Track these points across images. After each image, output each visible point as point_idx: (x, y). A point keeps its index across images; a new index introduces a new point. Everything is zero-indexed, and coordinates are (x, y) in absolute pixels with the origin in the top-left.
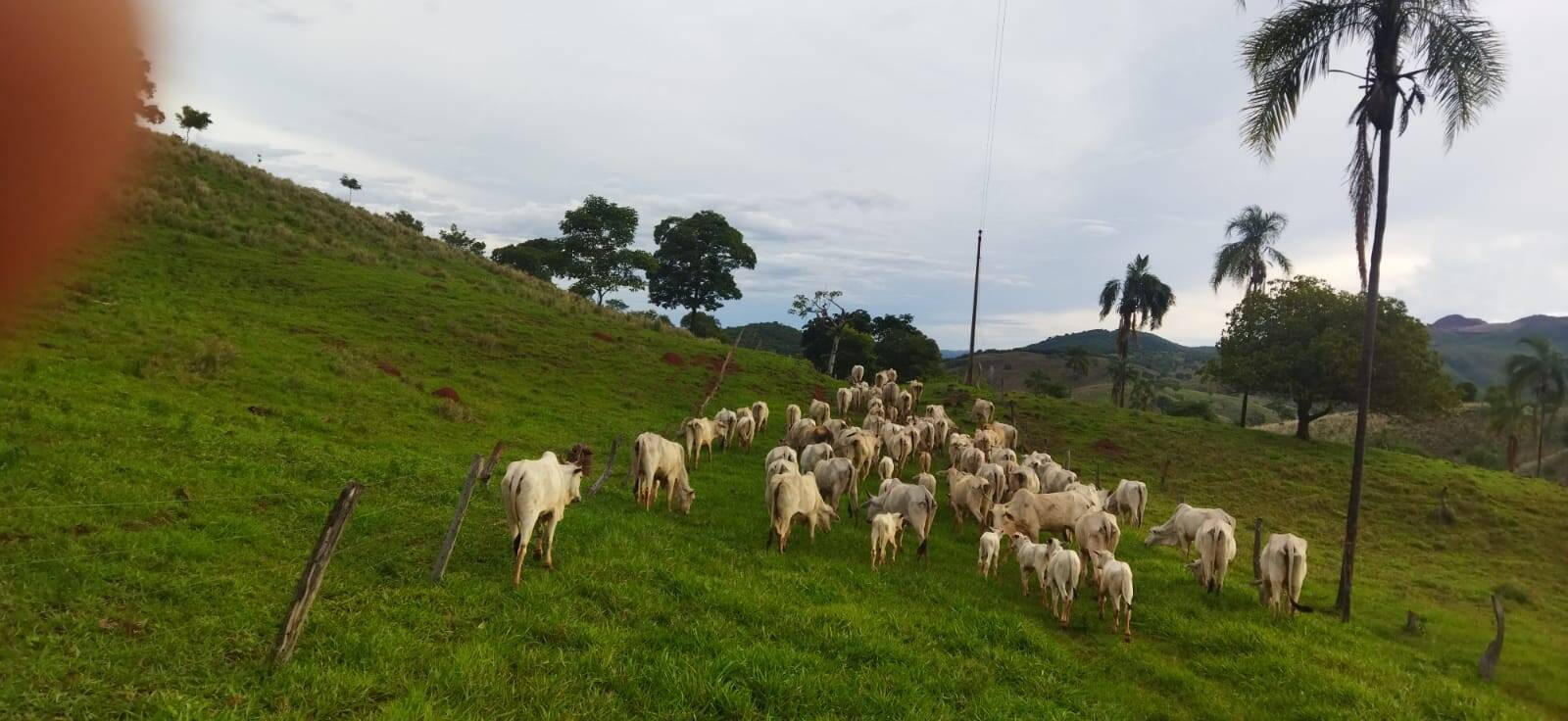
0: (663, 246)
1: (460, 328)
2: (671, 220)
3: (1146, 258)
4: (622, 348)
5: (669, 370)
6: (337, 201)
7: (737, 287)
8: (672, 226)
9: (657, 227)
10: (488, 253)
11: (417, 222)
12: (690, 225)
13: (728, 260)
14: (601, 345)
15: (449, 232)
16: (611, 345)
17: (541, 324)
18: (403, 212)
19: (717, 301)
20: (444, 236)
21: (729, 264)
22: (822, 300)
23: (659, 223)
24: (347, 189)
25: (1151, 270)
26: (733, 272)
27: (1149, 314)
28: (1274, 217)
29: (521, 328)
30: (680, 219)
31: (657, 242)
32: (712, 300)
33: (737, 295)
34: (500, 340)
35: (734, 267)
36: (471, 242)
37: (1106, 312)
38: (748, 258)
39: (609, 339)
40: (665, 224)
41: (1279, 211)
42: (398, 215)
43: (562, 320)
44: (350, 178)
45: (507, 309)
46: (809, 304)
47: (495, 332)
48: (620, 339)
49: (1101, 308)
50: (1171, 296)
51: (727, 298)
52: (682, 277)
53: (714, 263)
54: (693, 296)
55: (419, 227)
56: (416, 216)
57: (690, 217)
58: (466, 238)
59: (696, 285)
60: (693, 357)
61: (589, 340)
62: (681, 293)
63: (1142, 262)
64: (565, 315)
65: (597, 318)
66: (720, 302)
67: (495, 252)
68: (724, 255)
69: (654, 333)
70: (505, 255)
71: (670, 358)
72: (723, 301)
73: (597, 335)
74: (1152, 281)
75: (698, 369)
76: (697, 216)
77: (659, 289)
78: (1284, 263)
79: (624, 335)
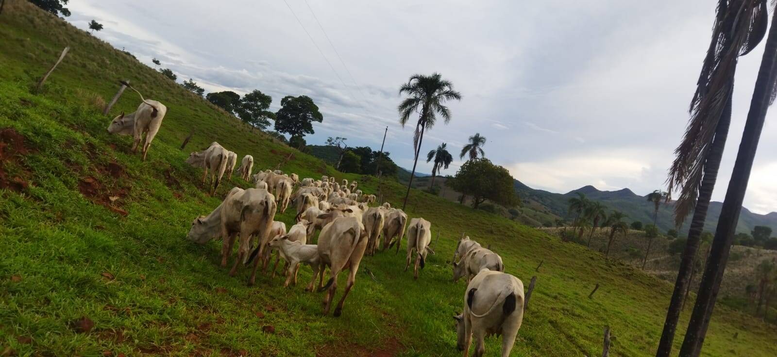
0: (284, 107)
1: (206, 131)
2: (289, 97)
3: (446, 144)
4: (257, 145)
5: (272, 155)
6: (150, 69)
7: (313, 129)
8: (289, 99)
9: (283, 99)
10: (205, 94)
11: (174, 75)
12: (297, 101)
13: (311, 117)
14: (251, 143)
15: (188, 82)
16: (253, 144)
17: (232, 134)
18: (168, 70)
19: (303, 133)
20: (186, 83)
21: (311, 119)
22: (338, 141)
23: (284, 97)
24: (154, 64)
25: (447, 149)
26: (313, 123)
27: (444, 163)
28: (482, 138)
29: (224, 134)
30: (294, 97)
31: (282, 105)
32: (301, 132)
33: (313, 132)
34: (218, 137)
35: (313, 120)
36: (198, 88)
37: (429, 160)
38: (319, 117)
39: (253, 142)
40: (287, 98)
41: (484, 136)
42: (165, 70)
43: (238, 133)
44: (157, 60)
45: (220, 127)
46: (333, 141)
47: (217, 134)
48: (257, 143)
49: (427, 159)
50: (452, 158)
51: (308, 133)
52: (290, 121)
53: (305, 118)
54: (293, 129)
55: (174, 78)
56: (174, 73)
57: (298, 97)
58: (196, 86)
59: (295, 125)
60: (281, 152)
61: (247, 141)
62: (288, 127)
63: (444, 145)
64: (239, 131)
65: (251, 134)
66: (304, 134)
67: (209, 95)
68: (309, 115)
69: (270, 142)
70: (213, 97)
71: (272, 151)
72: (306, 134)
73: (249, 140)
74: (446, 152)
75: (282, 157)
76: (300, 97)
77: (280, 124)
78: (482, 153)
79: (259, 142)
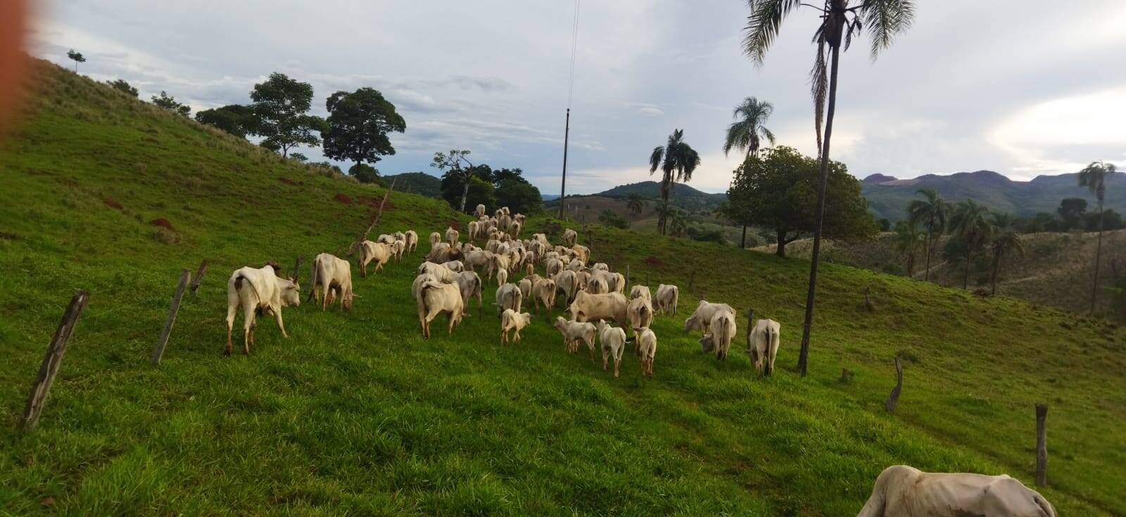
0: (333, 113)
1: (170, 172)
2: (340, 94)
3: (682, 131)
4: (303, 190)
5: (340, 206)
6: (65, 71)
7: (391, 146)
8: (340, 98)
9: (329, 99)
10: (192, 114)
11: (133, 89)
12: (354, 98)
13: (384, 125)
14: (287, 187)
15: (159, 97)
16: (294, 188)
17: (238, 171)
18: (121, 81)
19: (376, 155)
20: (156, 101)
21: (385, 128)
22: (455, 157)
23: (330, 96)
24: (73, 62)
25: (685, 140)
26: (388, 135)
27: (683, 171)
28: (765, 105)
29: (221, 174)
30: (347, 93)
31: (329, 111)
32: (372, 155)
33: (392, 152)
34: (204, 182)
35: (389, 131)
36: (178, 106)
37: (654, 169)
38: (400, 125)
39: (292, 183)
40: (335, 96)
41: (768, 101)
42: (117, 83)
43: (254, 168)
44: (76, 53)
45: (209, 158)
46: (445, 160)
47: (200, 176)
48: (301, 183)
49: (651, 166)
50: (698, 158)
51: (384, 154)
52: (349, 137)
53: (373, 127)
54: (358, 152)
55: (134, 93)
56: (132, 84)
57: (354, 92)
58: (174, 103)
59: (360, 144)
60: (358, 197)
61: (276, 183)
62: (349, 149)
63: (679, 134)
64: (257, 164)
65: (283, 166)
66: (378, 157)
67: (199, 114)
68: (381, 122)
69: (327, 178)
70: (207, 117)
71: (340, 198)
72: (381, 156)
73: (283, 180)
74: (685, 148)
75: (363, 206)
76: (359, 91)
77: (332, 145)
78: (770, 136)
79: (305, 181)
